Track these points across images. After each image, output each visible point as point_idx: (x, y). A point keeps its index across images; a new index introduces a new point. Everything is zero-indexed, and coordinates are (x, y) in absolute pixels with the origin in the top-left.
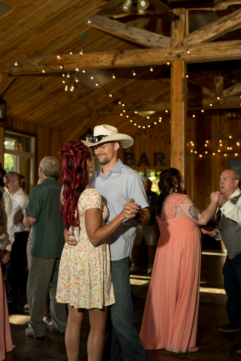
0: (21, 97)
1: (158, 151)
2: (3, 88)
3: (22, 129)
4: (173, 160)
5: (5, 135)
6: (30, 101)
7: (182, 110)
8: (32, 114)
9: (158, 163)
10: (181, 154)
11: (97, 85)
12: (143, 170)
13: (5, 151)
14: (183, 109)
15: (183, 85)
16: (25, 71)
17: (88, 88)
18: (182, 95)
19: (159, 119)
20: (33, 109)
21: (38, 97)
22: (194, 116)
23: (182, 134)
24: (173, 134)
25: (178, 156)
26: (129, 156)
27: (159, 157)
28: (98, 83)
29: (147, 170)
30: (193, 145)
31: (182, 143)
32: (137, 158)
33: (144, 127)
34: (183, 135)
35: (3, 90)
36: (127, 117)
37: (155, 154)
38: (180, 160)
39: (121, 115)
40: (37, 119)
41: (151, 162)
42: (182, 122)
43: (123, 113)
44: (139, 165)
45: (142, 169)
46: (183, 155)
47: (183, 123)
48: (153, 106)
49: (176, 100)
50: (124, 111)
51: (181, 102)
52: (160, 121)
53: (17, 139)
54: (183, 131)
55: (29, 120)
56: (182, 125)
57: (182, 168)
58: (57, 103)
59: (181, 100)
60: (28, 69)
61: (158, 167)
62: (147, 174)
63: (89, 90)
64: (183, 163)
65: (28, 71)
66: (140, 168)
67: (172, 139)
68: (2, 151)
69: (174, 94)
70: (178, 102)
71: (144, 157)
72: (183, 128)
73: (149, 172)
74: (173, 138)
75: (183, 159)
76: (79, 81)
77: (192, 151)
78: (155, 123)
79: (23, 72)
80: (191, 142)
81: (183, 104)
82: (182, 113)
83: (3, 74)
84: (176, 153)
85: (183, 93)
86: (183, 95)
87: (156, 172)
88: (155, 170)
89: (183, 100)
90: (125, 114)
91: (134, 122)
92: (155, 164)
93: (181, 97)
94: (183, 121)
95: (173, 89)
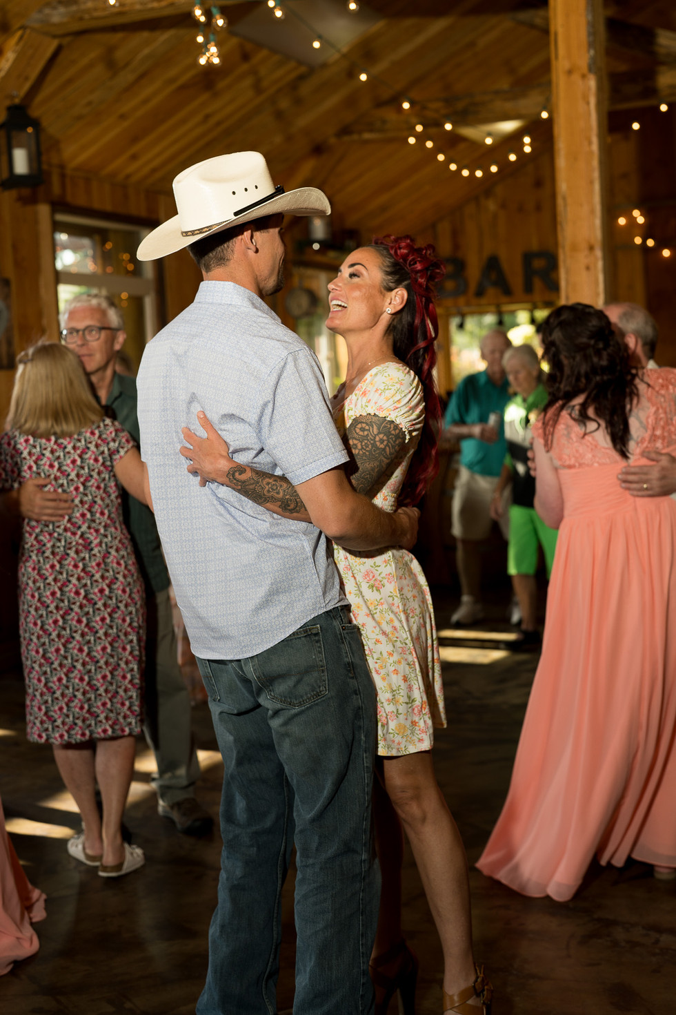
0: (90, 103)
1: (535, 246)
2: (27, 79)
3: (108, 207)
4: (567, 272)
5: (57, 227)
6: (123, 117)
7: (588, 103)
8: (134, 157)
9: (538, 283)
10: (591, 248)
11: (316, 45)
12: (493, 308)
13: (59, 277)
14: (593, 101)
15: (590, 18)
16: (87, 16)
17: (300, 63)
18: (588, 51)
19: (523, 145)
20: (135, 139)
21: (146, 101)
22: (636, 126)
23: (592, 182)
24: (563, 186)
25: (582, 258)
26: (448, 269)
27: (538, 264)
28: (320, 38)
29: (506, 308)
30: (641, 220)
31: (592, 212)
32: (474, 271)
33: (479, 174)
34: (597, 187)
35: (27, 86)
36: (429, 144)
37: (528, 258)
38: (588, 268)
39: (412, 140)
40: (154, 170)
41: (516, 279)
42: (590, 143)
43: (417, 136)
44: (480, 293)
45: (489, 304)
46: (599, 253)
47: (595, 147)
48: (508, 106)
49: (570, 72)
50: (419, 128)
51: (584, 76)
52: (527, 149)
53: (97, 237)
54: (596, 174)
55: (128, 177)
56: (591, 153)
57: (597, 295)
58: (207, 117)
59: (585, 68)
60: (96, 9)
61: (537, 296)
62: (507, 319)
63: (303, 69)
64: (601, 277)
65: (96, 14)
66: (484, 301)
67: (560, 201)
68: (51, 278)
69: (562, 51)
70: (576, 77)
71: (493, 265)
72: (595, 163)
73: (513, 312)
74: (564, 199)
75: (600, 264)
76: (226, 21)
77: (638, 240)
78: (513, 157)
79: (81, 19)
80: (636, 213)
81: (592, 83)
82: (589, 114)
83: (19, 33)
84: (575, 248)
85: (591, 45)
86: (592, 52)
87: (531, 311)
88: (529, 306)
89: (590, 70)
90: (421, 138)
91: (449, 161)
92: (528, 288)
93: (583, 57)
94: (595, 140)
95: (556, 34)
